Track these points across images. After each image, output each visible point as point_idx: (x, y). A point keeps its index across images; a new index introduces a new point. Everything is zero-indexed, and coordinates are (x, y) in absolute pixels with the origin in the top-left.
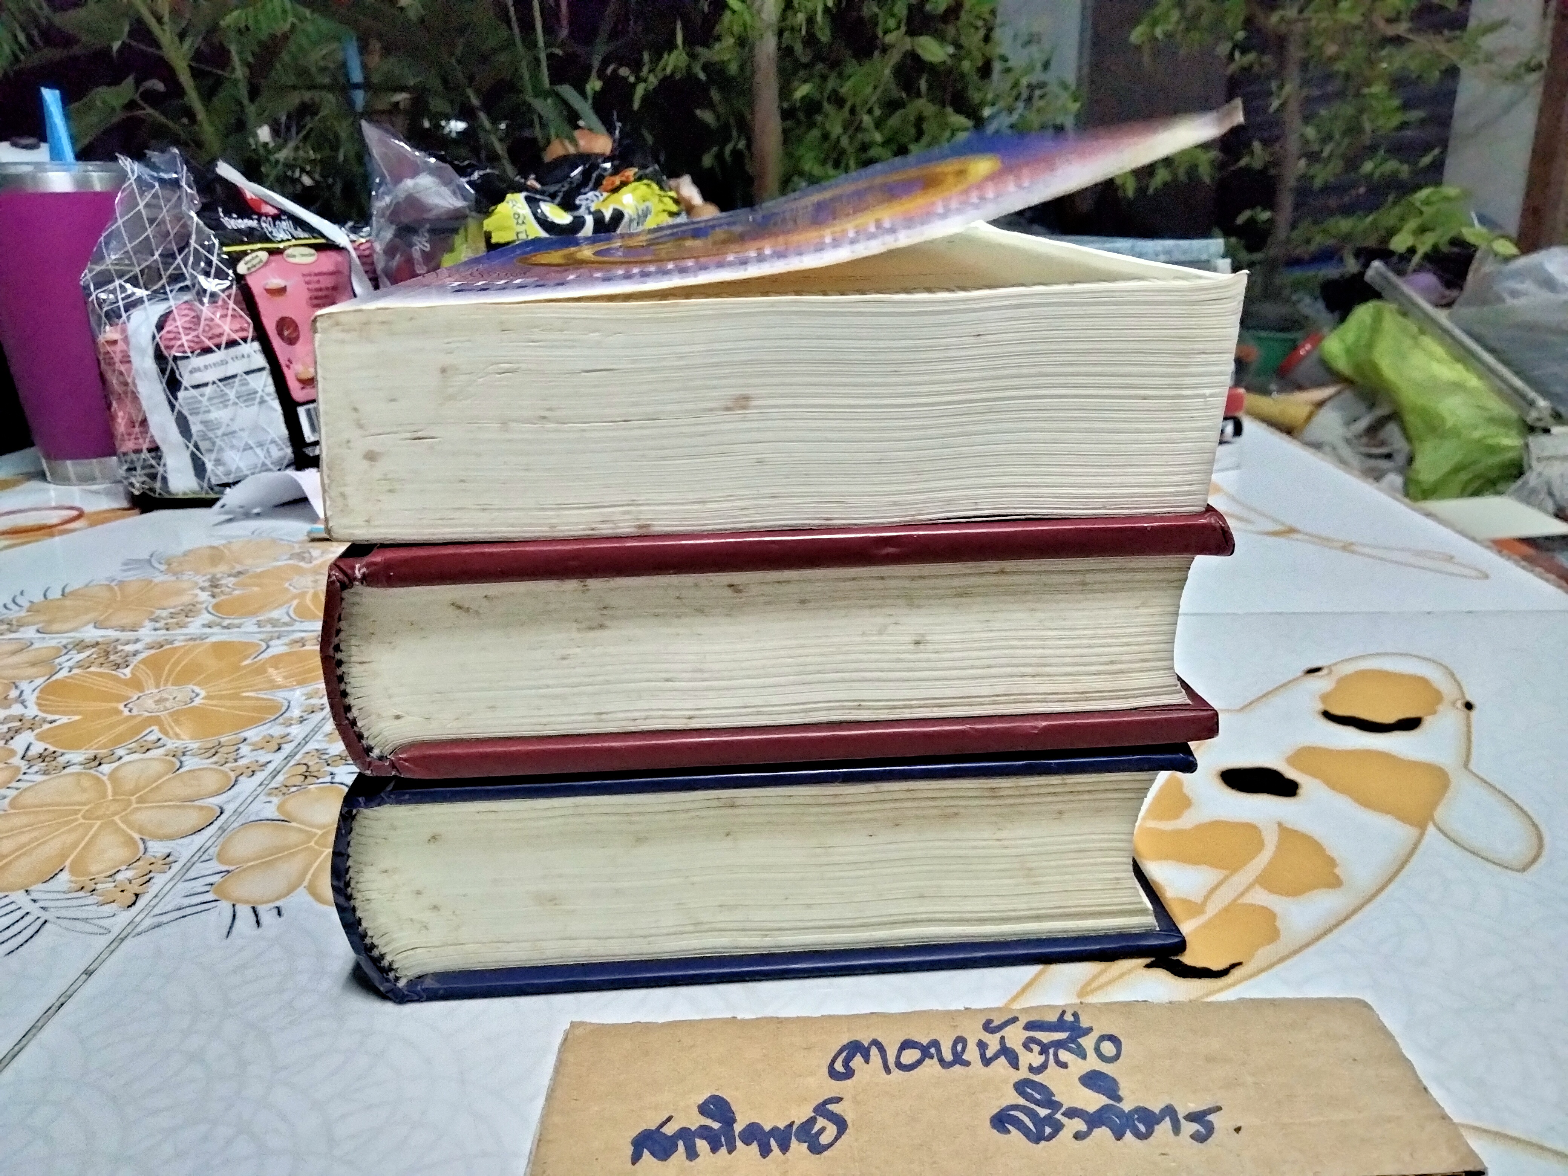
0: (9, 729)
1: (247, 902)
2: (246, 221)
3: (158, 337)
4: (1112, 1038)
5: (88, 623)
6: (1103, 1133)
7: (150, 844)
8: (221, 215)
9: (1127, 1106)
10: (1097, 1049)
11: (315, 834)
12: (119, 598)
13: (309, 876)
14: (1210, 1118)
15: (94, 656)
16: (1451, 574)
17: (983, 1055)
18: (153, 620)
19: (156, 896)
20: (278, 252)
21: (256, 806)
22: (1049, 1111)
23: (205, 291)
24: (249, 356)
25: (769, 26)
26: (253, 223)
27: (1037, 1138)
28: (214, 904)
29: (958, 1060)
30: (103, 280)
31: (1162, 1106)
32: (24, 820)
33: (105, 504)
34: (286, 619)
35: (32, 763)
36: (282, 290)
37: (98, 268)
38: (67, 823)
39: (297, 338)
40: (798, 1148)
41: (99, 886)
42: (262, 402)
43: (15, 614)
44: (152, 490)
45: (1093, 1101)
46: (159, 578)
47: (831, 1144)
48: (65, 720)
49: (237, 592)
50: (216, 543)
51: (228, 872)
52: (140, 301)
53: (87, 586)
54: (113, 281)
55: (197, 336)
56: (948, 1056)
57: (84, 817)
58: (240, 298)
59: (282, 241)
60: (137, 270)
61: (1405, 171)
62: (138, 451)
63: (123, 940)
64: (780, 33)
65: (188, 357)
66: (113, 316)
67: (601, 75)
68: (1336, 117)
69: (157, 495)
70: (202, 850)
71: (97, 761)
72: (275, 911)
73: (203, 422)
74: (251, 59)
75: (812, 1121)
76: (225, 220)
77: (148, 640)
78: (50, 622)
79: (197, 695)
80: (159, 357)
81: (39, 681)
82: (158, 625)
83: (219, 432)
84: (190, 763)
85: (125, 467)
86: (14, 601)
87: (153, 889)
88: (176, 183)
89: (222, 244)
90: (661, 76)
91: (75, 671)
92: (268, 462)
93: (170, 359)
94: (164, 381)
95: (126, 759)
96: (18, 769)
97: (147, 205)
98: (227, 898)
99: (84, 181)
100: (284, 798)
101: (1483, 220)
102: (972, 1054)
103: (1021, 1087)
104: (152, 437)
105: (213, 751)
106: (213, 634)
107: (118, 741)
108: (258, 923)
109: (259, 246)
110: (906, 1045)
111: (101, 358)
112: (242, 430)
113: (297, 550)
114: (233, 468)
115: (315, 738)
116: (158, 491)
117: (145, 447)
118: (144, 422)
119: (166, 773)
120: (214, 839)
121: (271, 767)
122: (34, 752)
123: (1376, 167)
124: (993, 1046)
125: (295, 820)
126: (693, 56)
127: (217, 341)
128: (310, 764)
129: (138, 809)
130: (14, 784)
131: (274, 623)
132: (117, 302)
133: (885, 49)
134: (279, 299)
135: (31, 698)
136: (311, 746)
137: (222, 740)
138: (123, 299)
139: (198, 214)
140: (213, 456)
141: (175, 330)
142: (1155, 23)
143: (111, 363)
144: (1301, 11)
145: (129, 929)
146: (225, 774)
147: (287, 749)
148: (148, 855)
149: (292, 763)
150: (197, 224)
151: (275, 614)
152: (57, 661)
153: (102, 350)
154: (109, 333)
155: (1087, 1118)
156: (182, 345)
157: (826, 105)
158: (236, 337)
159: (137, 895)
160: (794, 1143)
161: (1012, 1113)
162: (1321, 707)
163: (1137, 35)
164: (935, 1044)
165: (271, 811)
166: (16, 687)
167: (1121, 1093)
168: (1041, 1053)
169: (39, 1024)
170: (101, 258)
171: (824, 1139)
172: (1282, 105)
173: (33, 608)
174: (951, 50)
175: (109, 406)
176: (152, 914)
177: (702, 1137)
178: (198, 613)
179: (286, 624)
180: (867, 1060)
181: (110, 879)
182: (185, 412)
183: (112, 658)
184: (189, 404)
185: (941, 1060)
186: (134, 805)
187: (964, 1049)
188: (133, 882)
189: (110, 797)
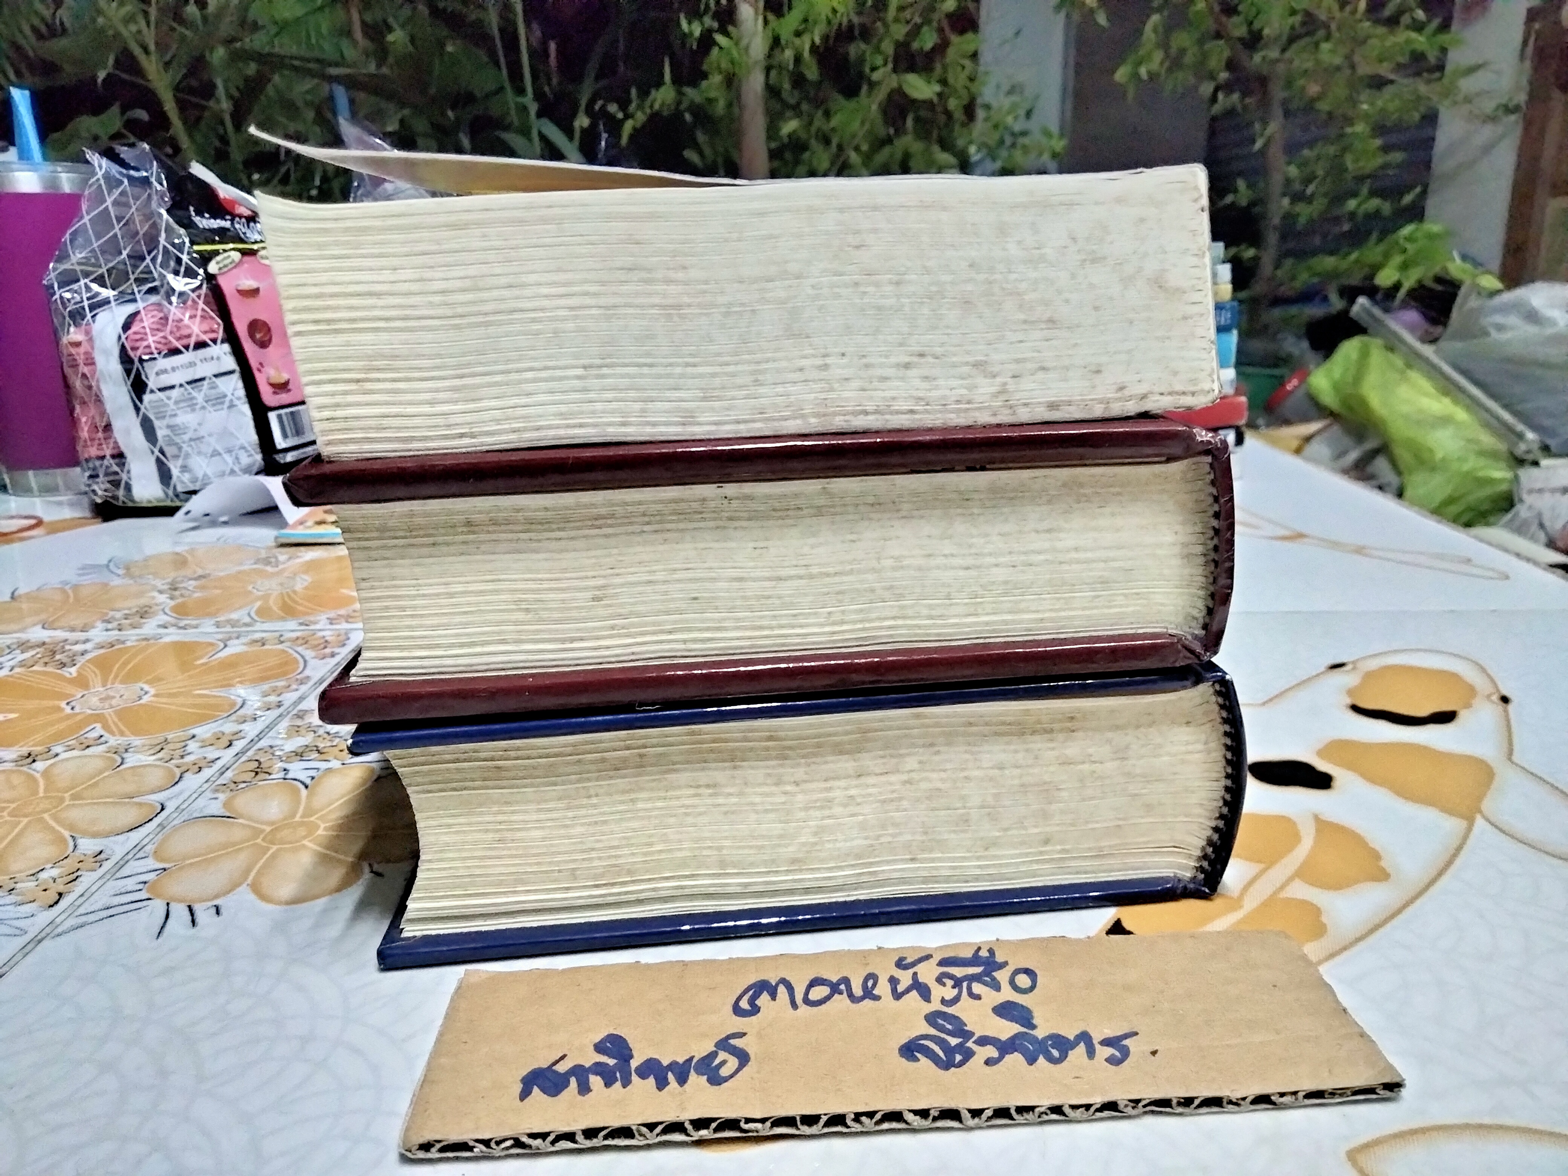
1: (180, 901)
2: (218, 221)
3: (123, 337)
4: (1027, 971)
5: (35, 625)
6: (1015, 1059)
7: (81, 842)
8: (193, 214)
9: (1040, 1033)
10: (1012, 983)
11: (262, 831)
12: (71, 600)
13: (253, 874)
14: (1126, 1042)
15: (39, 656)
16: (1473, 575)
17: (894, 990)
18: (105, 621)
19: (82, 895)
20: (252, 253)
21: (201, 802)
22: (960, 1040)
23: (173, 290)
24: (218, 358)
25: (756, 63)
26: (227, 224)
27: (947, 1065)
28: (145, 903)
29: (869, 994)
30: (69, 279)
31: (1077, 1032)
33: (65, 514)
34: (247, 620)
36: (255, 292)
37: (62, 267)
39: (270, 340)
40: (696, 1080)
41: (18, 886)
42: (232, 406)
44: (115, 498)
45: (1007, 1029)
46: (116, 582)
47: (731, 1076)
49: (196, 595)
50: (179, 549)
51: (165, 870)
52: (106, 302)
53: (38, 589)
54: (78, 280)
55: (165, 338)
56: (858, 991)
57: (10, 815)
58: (211, 300)
59: (256, 242)
60: (104, 270)
61: (1386, 208)
62: (103, 458)
63: (40, 941)
64: (768, 69)
65: (155, 359)
66: (77, 316)
67: (589, 111)
68: (1318, 158)
69: (120, 504)
70: (139, 847)
71: (30, 758)
72: (214, 910)
73: (169, 427)
74: (236, 94)
75: (713, 1055)
76: (197, 219)
77: (97, 640)
79: (146, 693)
80: (126, 359)
82: (110, 626)
83: (186, 437)
84: (132, 760)
85: (87, 474)
87: (79, 888)
88: (146, 181)
89: (192, 243)
90: (648, 111)
91: (17, 670)
92: (236, 469)
93: (136, 360)
94: (129, 383)
95: (63, 756)
97: (116, 203)
98: (159, 896)
99: (53, 182)
100: (232, 794)
101: (1464, 258)
102: (883, 988)
103: (931, 1019)
104: (116, 442)
105: (159, 747)
106: (167, 634)
107: (58, 737)
108: (193, 922)
109: (231, 246)
110: (815, 982)
111: (64, 360)
112: (210, 435)
113: (263, 554)
114: (200, 475)
115: (270, 734)
116: (121, 498)
117: (108, 453)
118: (108, 427)
119: (106, 769)
120: (151, 836)
121: (219, 764)
123: (1359, 205)
124: (905, 979)
125: (241, 816)
126: (680, 93)
127: (185, 342)
128: (262, 760)
129: (69, 806)
131: (234, 624)
132: (82, 301)
133: (872, 85)
134: (251, 301)
136: (263, 743)
137: (170, 737)
138: (88, 299)
139: (168, 211)
140: (180, 462)
141: (142, 331)
142: (1139, 64)
143: (75, 366)
144: (1282, 53)
145: (48, 930)
146: (170, 770)
147: (239, 745)
148: (77, 852)
149: (244, 759)
150: (167, 224)
151: (234, 616)
153: (65, 352)
154: (74, 334)
155: (999, 1045)
156: (149, 347)
157: (813, 142)
158: (205, 338)
159: (60, 895)
160: (693, 1077)
161: (922, 1042)
162: (1349, 701)
163: (1121, 74)
164: (846, 981)
165: (216, 808)
167: (1035, 1022)
168: (954, 987)
170: (64, 257)
171: (724, 1072)
172: (1266, 145)
174: (937, 88)
175: (72, 410)
176: (76, 914)
177: (597, 1073)
178: (155, 614)
179: (246, 625)
180: (773, 996)
181: (31, 878)
182: (152, 417)
183: (58, 657)
184: (154, 407)
185: (851, 996)
186: (67, 803)
187: (875, 985)
188: (58, 880)
189: (41, 795)
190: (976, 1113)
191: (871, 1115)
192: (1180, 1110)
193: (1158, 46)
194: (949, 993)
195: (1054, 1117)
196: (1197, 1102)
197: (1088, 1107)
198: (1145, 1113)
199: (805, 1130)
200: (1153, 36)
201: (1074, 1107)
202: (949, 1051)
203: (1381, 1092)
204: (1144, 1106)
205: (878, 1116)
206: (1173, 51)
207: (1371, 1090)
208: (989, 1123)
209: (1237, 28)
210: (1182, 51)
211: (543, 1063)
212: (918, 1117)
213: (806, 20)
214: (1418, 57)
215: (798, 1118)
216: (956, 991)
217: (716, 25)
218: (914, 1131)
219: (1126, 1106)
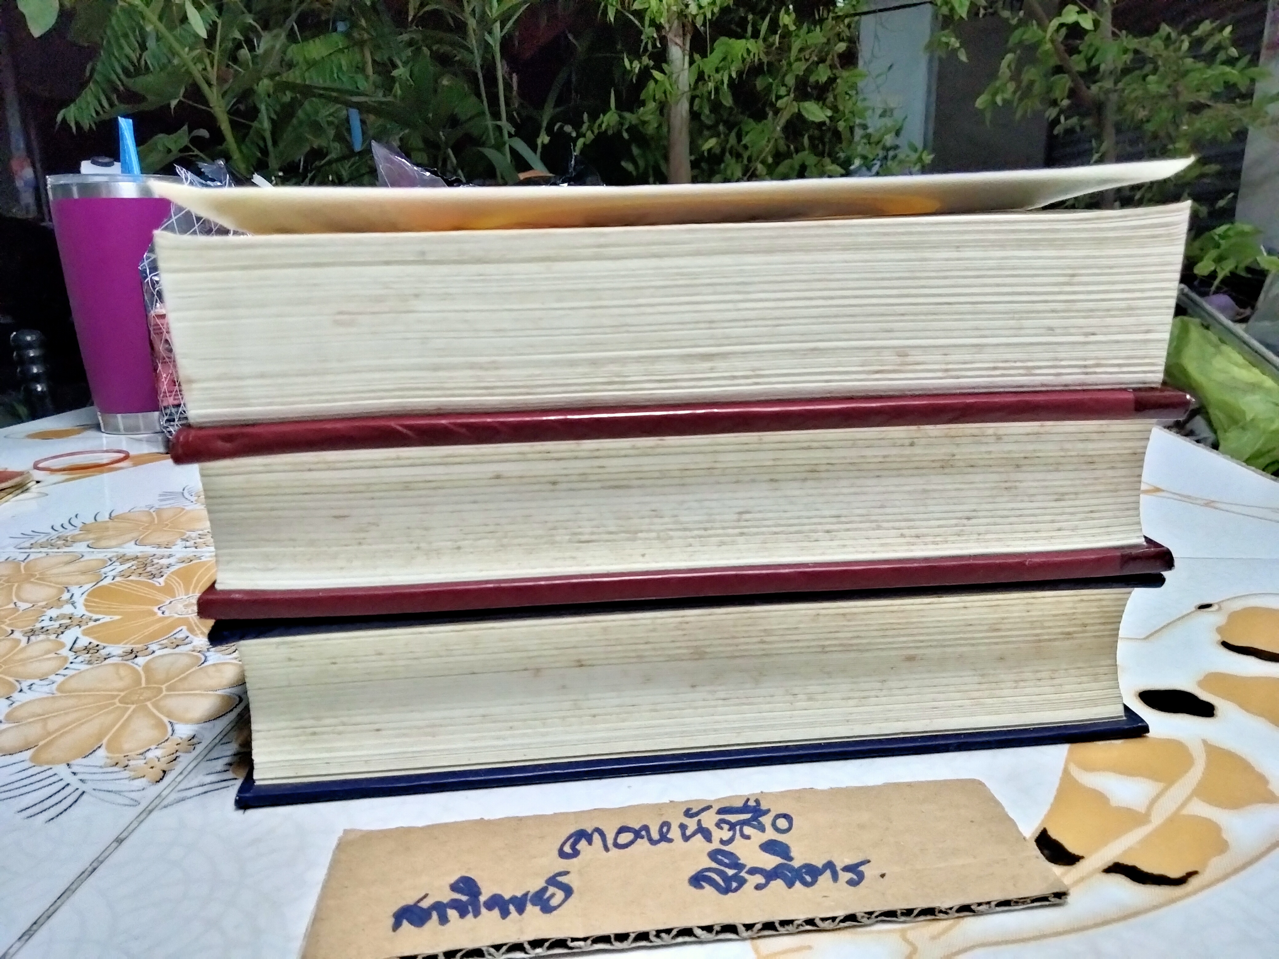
0: (61, 625)
4: (785, 816)
5: (130, 541)
6: (778, 884)
7: (176, 727)
9: (796, 864)
10: (774, 824)
12: (156, 521)
14: (861, 868)
15: (134, 567)
17: (684, 834)
18: (183, 540)
19: (181, 773)
22: (735, 871)
25: (683, 93)
27: (726, 890)
29: (664, 838)
31: (824, 862)
32: (71, 702)
33: (146, 449)
35: (78, 654)
37: (154, 257)
38: (106, 706)
40: (532, 910)
41: (131, 763)
43: (70, 532)
45: (770, 861)
46: (190, 507)
47: (559, 906)
48: (107, 619)
53: (130, 511)
56: (655, 836)
57: (121, 702)
62: (177, 406)
63: (151, 812)
64: (692, 99)
67: (549, 131)
71: (133, 654)
74: (274, 116)
75: (544, 890)
77: (178, 555)
78: (98, 539)
81: (87, 587)
82: (188, 544)
84: (214, 658)
85: (165, 419)
86: (70, 523)
87: (179, 767)
90: (596, 131)
91: (118, 579)
95: (158, 653)
96: (66, 659)
99: (145, 190)
101: (1270, 251)
102: (675, 833)
103: (713, 855)
105: (233, 648)
107: (153, 637)
110: (623, 830)
111: (151, 329)
119: (193, 666)
120: (231, 726)
122: (81, 644)
124: (692, 824)
126: (620, 116)
129: (166, 696)
130: (62, 672)
133: (777, 112)
135: (80, 600)
142: (994, 95)
143: (159, 333)
144: (1116, 83)
145: (157, 802)
148: (175, 736)
152: (104, 570)
153: (153, 323)
154: (159, 308)
155: (765, 874)
157: (727, 157)
159: (164, 772)
160: (529, 907)
161: (706, 873)
162: (1219, 638)
163: (980, 102)
164: (646, 828)
166: (68, 591)
167: (792, 855)
168: (729, 830)
169: (74, 887)
171: (554, 902)
173: (85, 528)
174: (829, 113)
175: (155, 369)
176: (178, 789)
177: (453, 908)
180: (590, 842)
181: (141, 757)
183: (149, 569)
185: (650, 840)
186: (164, 693)
187: (668, 831)
188: (162, 760)
189: (143, 685)
190: (749, 927)
191: (668, 931)
192: (903, 919)
193: (1012, 79)
194: (726, 834)
195: (809, 927)
196: (916, 912)
197: (833, 919)
198: (877, 922)
199: (618, 945)
200: (1007, 71)
201: (823, 920)
202: (727, 879)
203: (1053, 900)
204: (877, 917)
205: (674, 932)
206: (1024, 84)
207: (1044, 899)
208: (760, 934)
209: (1078, 63)
210: (1032, 83)
211: (411, 902)
212: (705, 932)
213: (724, 59)
214: (1230, 87)
215: (612, 936)
216: (731, 833)
217: (652, 63)
218: (701, 942)
219: (863, 917)
